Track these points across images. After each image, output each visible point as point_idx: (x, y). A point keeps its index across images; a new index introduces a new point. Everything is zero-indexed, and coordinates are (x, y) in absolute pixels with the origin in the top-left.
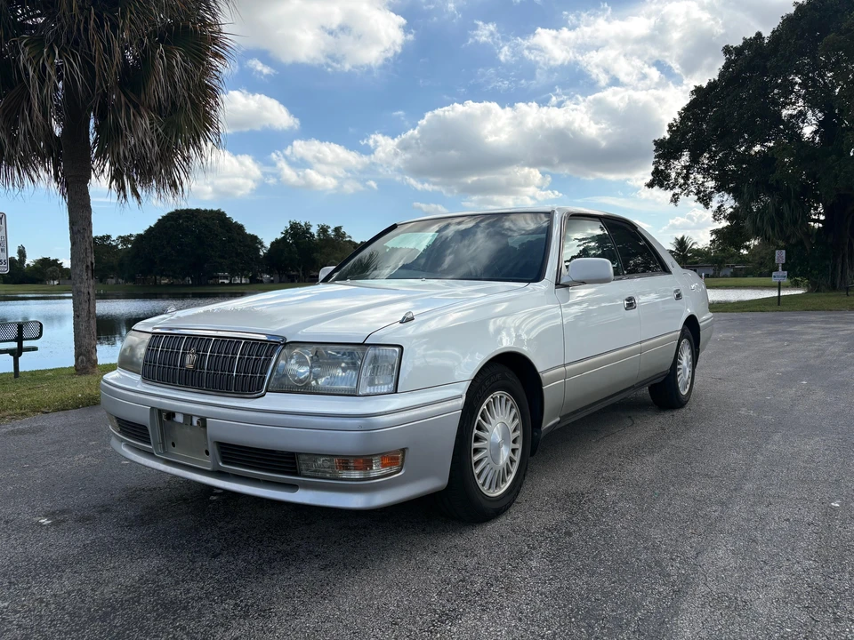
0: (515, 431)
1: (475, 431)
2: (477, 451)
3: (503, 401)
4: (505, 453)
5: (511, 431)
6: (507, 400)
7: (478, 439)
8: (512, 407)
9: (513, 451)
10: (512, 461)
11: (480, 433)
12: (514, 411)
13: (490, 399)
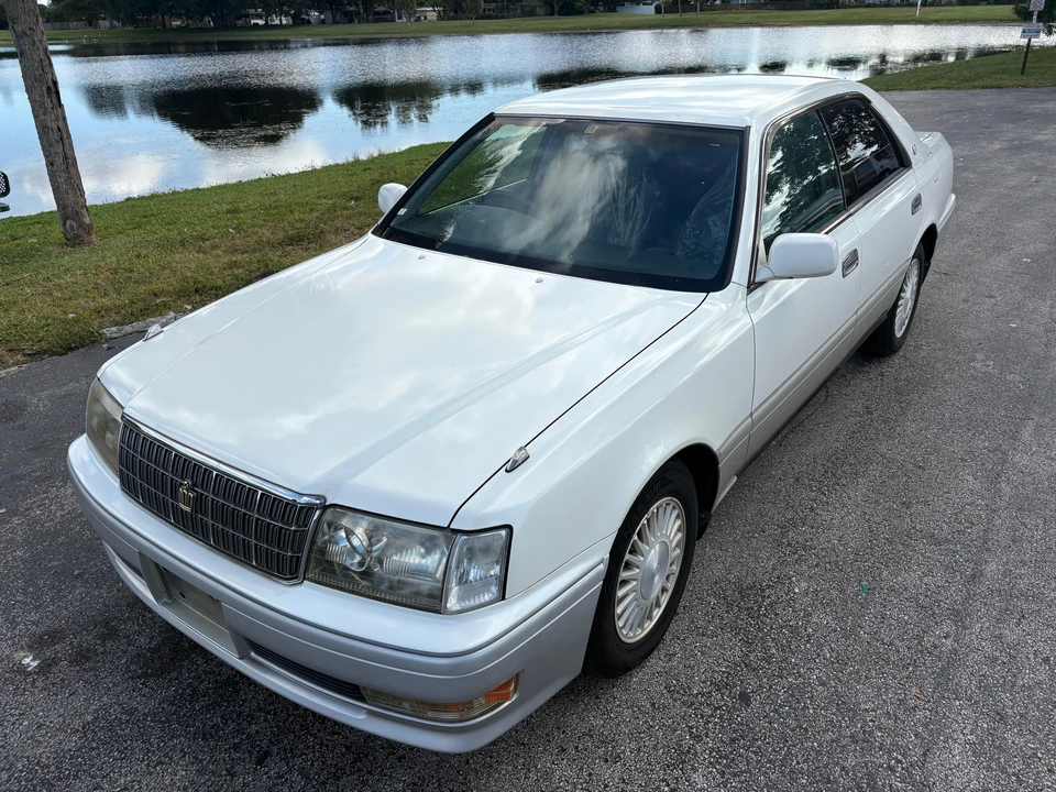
0: (674, 550)
3: (669, 509)
5: (670, 551)
7: (628, 566)
9: (668, 576)
13: (644, 521)
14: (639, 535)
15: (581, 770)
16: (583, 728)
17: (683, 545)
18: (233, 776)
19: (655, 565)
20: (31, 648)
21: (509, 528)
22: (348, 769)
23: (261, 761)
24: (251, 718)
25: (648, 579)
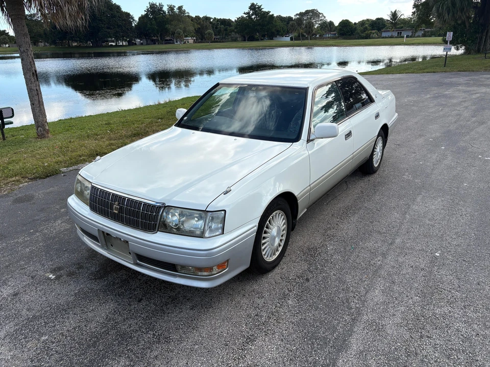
0: (283, 231)
1: (265, 229)
2: (264, 238)
3: (280, 215)
4: (277, 241)
5: (281, 231)
6: (282, 215)
7: (265, 232)
8: (283, 219)
9: (281, 240)
10: (280, 245)
11: (267, 230)
12: (284, 221)
13: (271, 217)
14: (269, 221)
15: (250, 300)
16: (251, 289)
17: (286, 229)
18: (130, 305)
19: (275, 234)
20: (51, 272)
21: (225, 211)
22: (170, 303)
23: (140, 301)
24: (135, 290)
25: (273, 239)
